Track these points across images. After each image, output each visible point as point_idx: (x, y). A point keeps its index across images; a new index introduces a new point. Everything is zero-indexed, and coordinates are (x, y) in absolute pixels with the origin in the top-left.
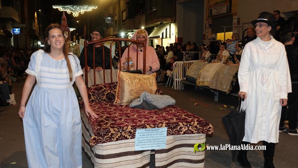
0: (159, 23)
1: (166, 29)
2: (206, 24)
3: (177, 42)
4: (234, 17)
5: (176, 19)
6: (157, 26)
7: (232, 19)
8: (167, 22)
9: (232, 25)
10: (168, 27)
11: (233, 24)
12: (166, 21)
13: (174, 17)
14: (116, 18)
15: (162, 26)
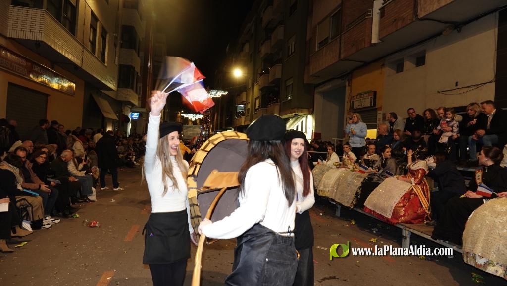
0: (294, 114)
1: (302, 122)
2: (346, 119)
3: (313, 138)
4: (379, 112)
5: (313, 111)
6: (292, 118)
7: (377, 114)
8: (302, 114)
9: (376, 122)
10: (304, 119)
11: (378, 120)
12: (302, 112)
13: (311, 109)
14: (249, 106)
15: (296, 117)
